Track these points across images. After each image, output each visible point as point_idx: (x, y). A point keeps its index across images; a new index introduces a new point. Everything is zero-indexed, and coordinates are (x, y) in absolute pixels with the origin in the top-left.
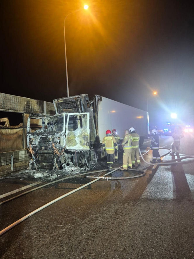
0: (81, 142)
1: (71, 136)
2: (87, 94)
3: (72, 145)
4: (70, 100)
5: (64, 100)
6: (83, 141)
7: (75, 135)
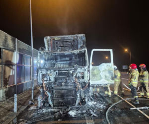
0: (106, 77)
1: (95, 71)
2: (84, 35)
3: (97, 80)
4: (69, 38)
5: (61, 38)
6: (108, 75)
7: (99, 70)
